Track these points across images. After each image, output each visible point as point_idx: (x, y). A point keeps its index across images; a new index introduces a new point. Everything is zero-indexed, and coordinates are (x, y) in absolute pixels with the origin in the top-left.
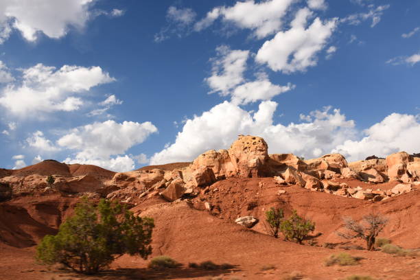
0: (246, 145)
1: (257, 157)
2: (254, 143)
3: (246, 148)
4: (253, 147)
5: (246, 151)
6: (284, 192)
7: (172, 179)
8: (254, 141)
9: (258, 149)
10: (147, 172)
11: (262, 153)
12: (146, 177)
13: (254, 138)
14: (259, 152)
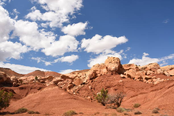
0: (110, 61)
1: (115, 66)
2: (114, 60)
3: (110, 62)
4: (113, 62)
5: (110, 63)
6: (122, 81)
7: (81, 76)
8: (114, 59)
9: (115, 62)
10: (73, 74)
11: (117, 64)
12: (72, 76)
13: (114, 58)
14: (116, 64)
